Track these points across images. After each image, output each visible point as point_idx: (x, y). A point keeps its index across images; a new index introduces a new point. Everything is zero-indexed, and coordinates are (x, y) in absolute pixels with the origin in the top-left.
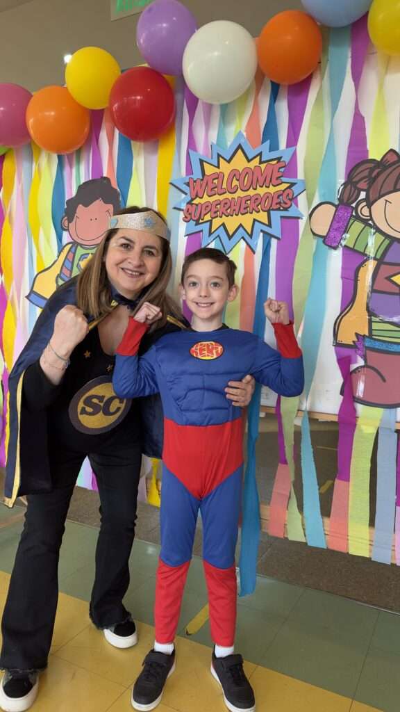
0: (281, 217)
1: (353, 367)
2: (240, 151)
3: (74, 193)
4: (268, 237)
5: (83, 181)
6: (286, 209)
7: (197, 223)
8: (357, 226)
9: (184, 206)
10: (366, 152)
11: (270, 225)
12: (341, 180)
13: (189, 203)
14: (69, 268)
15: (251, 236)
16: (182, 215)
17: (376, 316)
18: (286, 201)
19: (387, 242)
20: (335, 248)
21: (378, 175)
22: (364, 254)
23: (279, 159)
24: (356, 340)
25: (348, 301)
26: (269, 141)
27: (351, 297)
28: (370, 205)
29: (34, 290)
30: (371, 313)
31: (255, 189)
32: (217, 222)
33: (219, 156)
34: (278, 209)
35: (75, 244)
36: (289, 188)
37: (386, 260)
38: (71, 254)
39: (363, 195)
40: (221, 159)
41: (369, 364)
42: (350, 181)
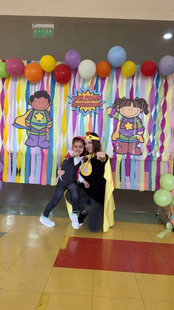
0: (99, 109)
1: (116, 145)
2: (88, 91)
3: (33, 94)
4: (95, 113)
5: (37, 91)
6: (100, 107)
7: (76, 108)
8: (117, 113)
9: (71, 103)
10: (119, 96)
11: (96, 111)
12: (113, 102)
13: (73, 102)
14: (31, 116)
15: (91, 113)
16: (71, 105)
17: (121, 134)
18: (100, 105)
19: (123, 117)
20: (112, 118)
21: (122, 102)
22: (118, 120)
23: (98, 95)
24: (116, 139)
25: (115, 130)
26: (95, 90)
27: (115, 129)
28: (119, 109)
29: (16, 122)
30: (120, 133)
31: (92, 101)
32: (81, 108)
33: (82, 91)
34: (98, 107)
35: (34, 109)
36: (101, 102)
37: (123, 121)
38: (32, 112)
39: (118, 106)
40: (83, 92)
41: (119, 144)
42: (115, 103)
